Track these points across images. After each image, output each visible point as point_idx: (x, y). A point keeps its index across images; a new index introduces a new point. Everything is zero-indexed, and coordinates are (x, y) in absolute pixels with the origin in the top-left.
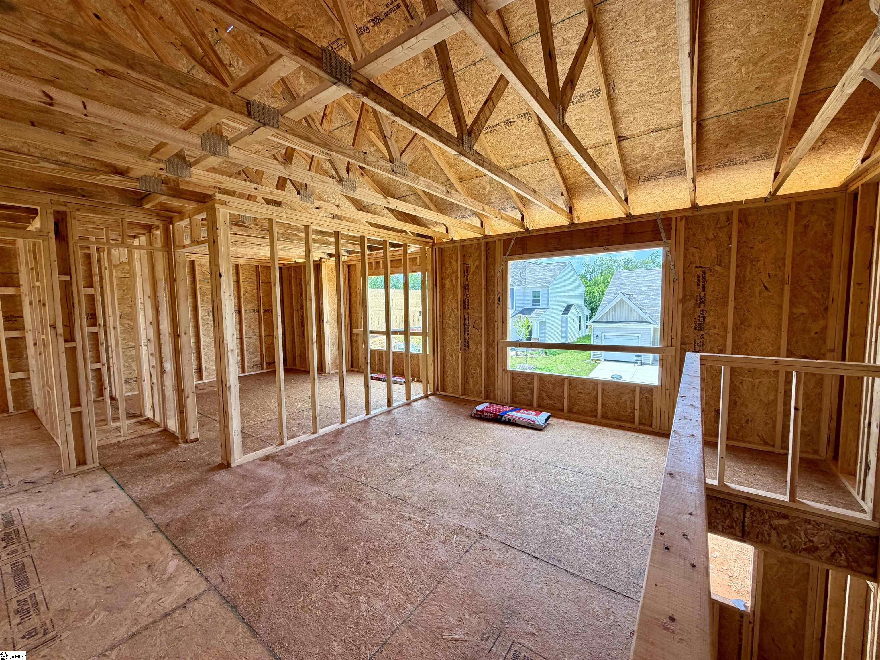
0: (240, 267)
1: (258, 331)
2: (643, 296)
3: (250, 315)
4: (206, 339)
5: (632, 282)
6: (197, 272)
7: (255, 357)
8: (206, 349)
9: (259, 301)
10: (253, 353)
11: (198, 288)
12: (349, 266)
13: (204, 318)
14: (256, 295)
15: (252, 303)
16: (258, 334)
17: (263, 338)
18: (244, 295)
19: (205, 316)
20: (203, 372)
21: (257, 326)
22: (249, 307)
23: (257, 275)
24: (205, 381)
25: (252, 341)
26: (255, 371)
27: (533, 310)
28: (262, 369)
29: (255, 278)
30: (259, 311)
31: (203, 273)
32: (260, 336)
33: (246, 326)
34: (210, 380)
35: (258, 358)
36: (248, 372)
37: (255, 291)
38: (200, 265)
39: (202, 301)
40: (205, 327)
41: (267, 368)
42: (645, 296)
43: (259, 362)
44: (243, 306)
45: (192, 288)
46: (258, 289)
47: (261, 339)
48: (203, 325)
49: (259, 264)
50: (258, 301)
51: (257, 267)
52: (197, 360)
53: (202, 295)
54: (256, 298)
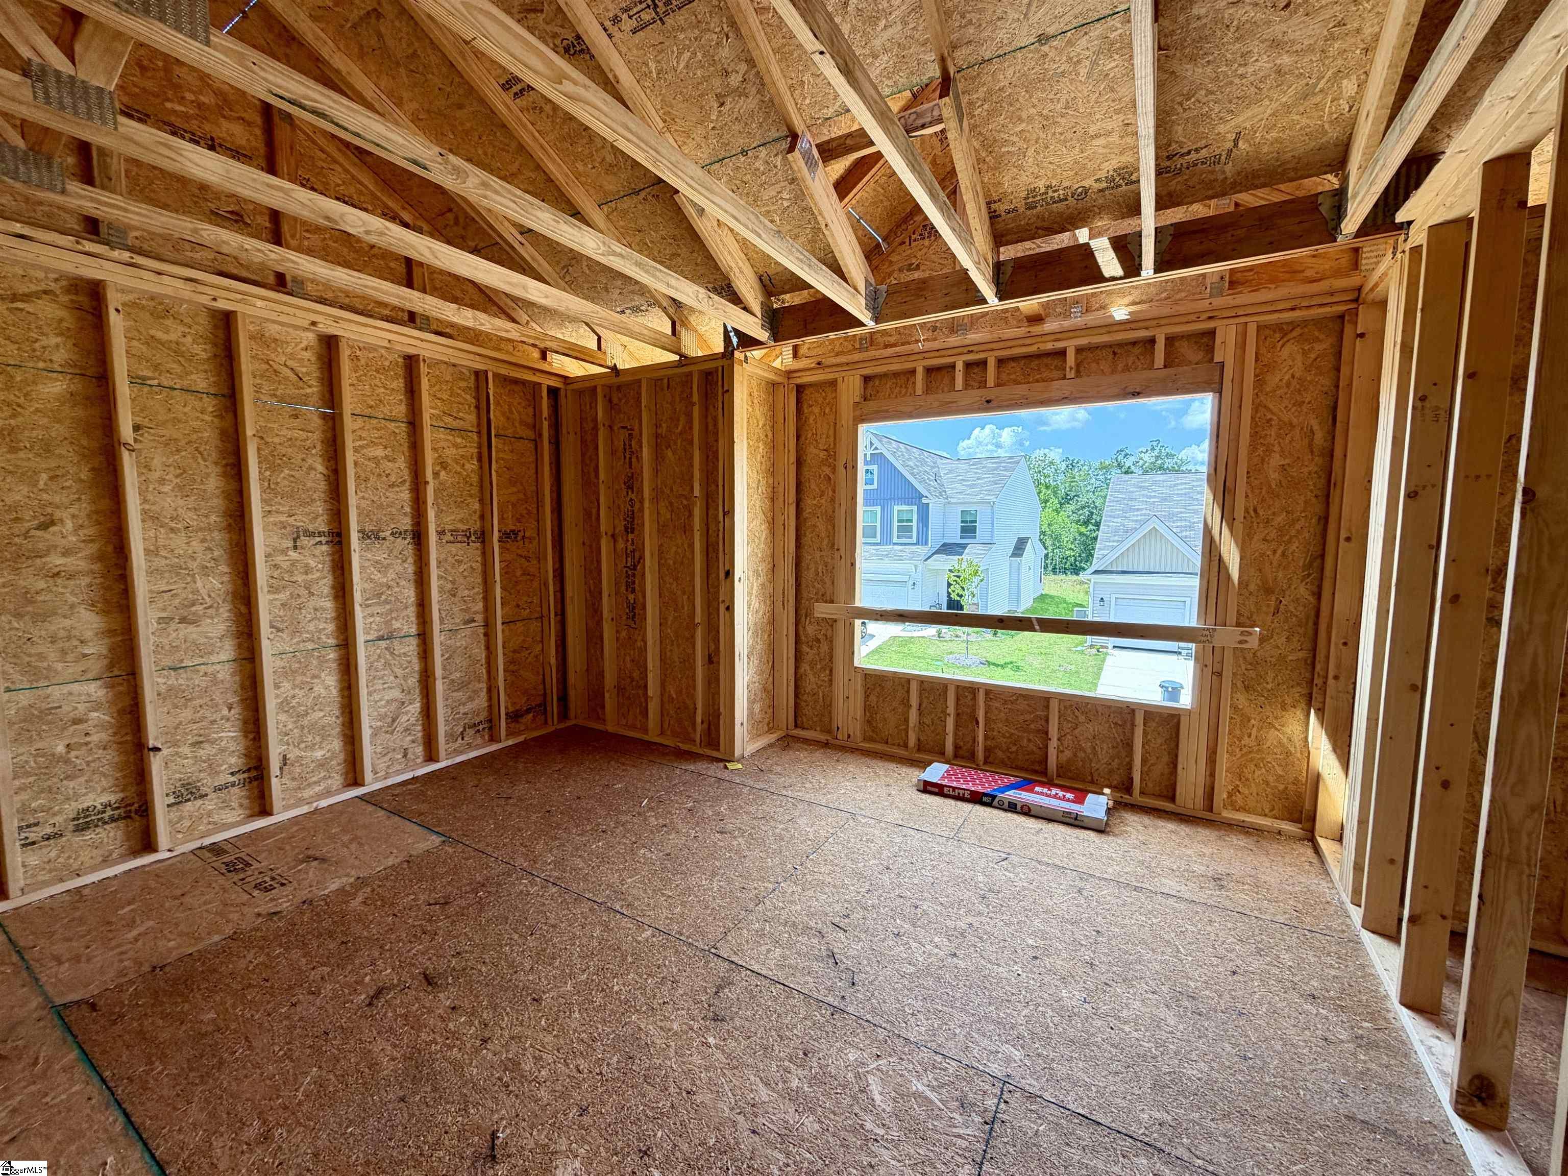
0: (423, 369)
1: (480, 606)
2: (1179, 524)
3: (453, 548)
4: (285, 643)
5: (1151, 497)
6: (247, 365)
7: (471, 699)
8: (286, 685)
9: (485, 500)
10: (463, 685)
11: (249, 432)
12: (800, 389)
13: (279, 559)
14: (475, 479)
15: (459, 505)
16: (479, 618)
17: (499, 627)
18: (436, 475)
19: (284, 552)
20: (274, 781)
21: (479, 589)
22: (452, 519)
23: (482, 406)
24: (279, 817)
25: (460, 641)
26: (470, 746)
27: (964, 546)
28: (493, 739)
29: (472, 418)
30: (483, 537)
31: (271, 373)
32: (488, 625)
33: (441, 589)
34: (305, 809)
35: (481, 701)
36: (449, 756)
37: (472, 466)
38: (259, 337)
39: (269, 488)
40: (283, 596)
41: (510, 734)
42: (1184, 523)
43: (483, 715)
44: (431, 514)
45: (223, 433)
46: (484, 457)
47: (489, 635)
48: (273, 589)
49: (491, 368)
50: (481, 501)
51: (479, 376)
52: (246, 733)
53: (271, 463)
54: (475, 490)
